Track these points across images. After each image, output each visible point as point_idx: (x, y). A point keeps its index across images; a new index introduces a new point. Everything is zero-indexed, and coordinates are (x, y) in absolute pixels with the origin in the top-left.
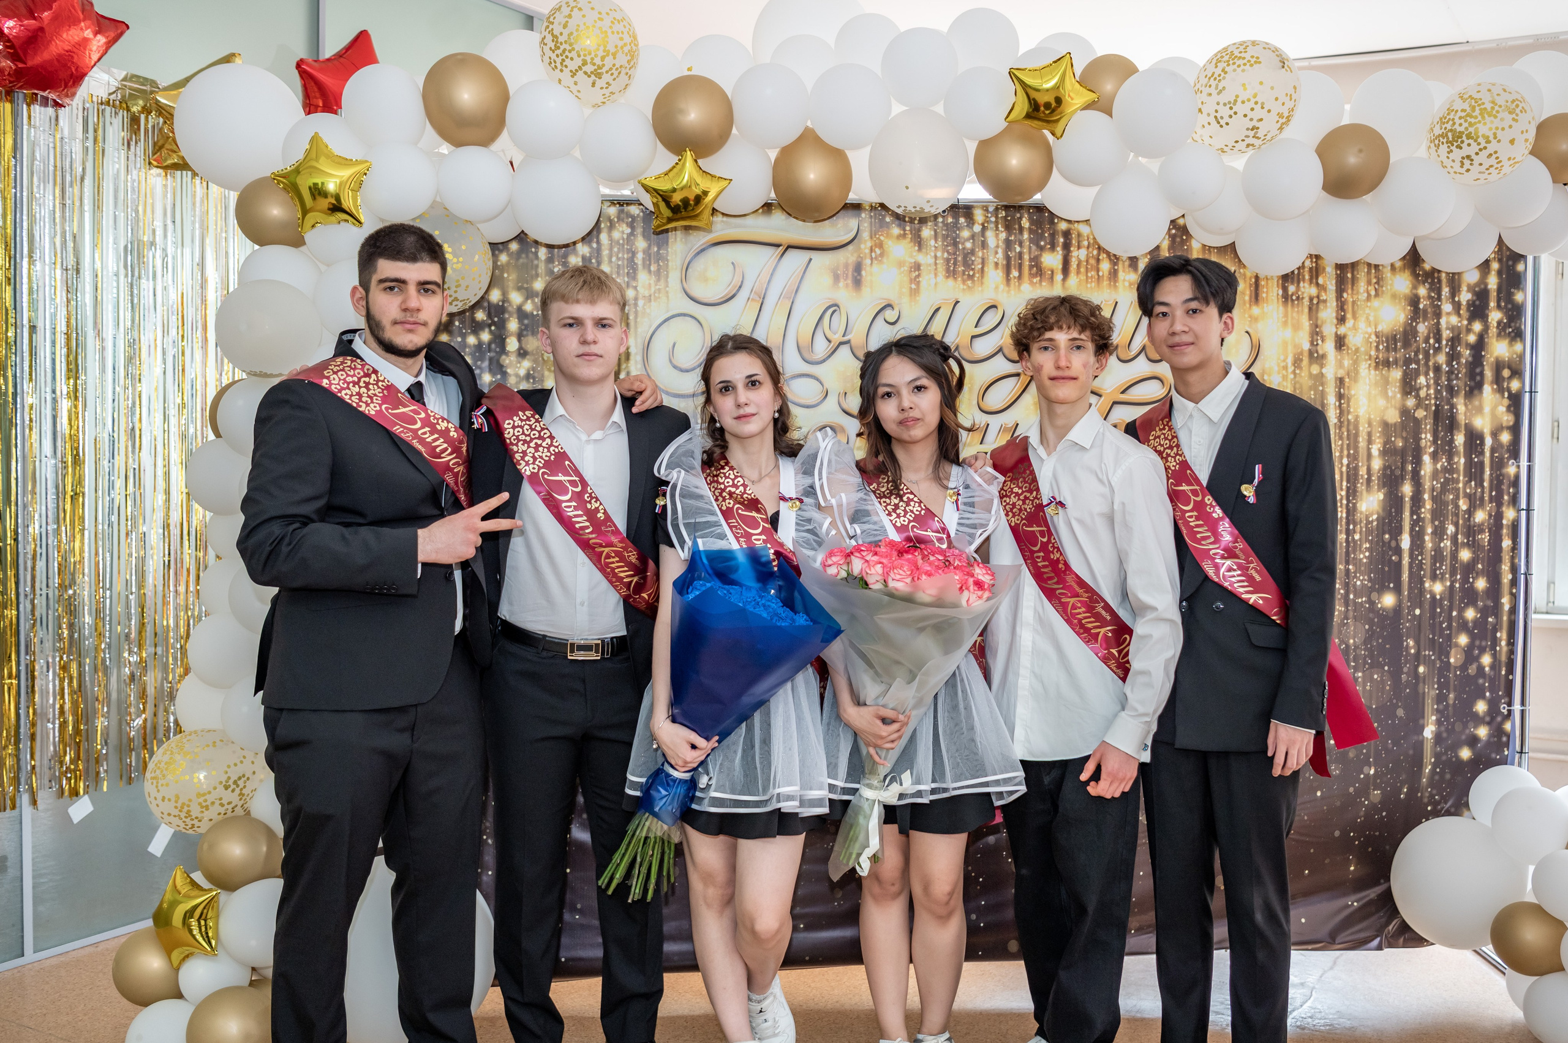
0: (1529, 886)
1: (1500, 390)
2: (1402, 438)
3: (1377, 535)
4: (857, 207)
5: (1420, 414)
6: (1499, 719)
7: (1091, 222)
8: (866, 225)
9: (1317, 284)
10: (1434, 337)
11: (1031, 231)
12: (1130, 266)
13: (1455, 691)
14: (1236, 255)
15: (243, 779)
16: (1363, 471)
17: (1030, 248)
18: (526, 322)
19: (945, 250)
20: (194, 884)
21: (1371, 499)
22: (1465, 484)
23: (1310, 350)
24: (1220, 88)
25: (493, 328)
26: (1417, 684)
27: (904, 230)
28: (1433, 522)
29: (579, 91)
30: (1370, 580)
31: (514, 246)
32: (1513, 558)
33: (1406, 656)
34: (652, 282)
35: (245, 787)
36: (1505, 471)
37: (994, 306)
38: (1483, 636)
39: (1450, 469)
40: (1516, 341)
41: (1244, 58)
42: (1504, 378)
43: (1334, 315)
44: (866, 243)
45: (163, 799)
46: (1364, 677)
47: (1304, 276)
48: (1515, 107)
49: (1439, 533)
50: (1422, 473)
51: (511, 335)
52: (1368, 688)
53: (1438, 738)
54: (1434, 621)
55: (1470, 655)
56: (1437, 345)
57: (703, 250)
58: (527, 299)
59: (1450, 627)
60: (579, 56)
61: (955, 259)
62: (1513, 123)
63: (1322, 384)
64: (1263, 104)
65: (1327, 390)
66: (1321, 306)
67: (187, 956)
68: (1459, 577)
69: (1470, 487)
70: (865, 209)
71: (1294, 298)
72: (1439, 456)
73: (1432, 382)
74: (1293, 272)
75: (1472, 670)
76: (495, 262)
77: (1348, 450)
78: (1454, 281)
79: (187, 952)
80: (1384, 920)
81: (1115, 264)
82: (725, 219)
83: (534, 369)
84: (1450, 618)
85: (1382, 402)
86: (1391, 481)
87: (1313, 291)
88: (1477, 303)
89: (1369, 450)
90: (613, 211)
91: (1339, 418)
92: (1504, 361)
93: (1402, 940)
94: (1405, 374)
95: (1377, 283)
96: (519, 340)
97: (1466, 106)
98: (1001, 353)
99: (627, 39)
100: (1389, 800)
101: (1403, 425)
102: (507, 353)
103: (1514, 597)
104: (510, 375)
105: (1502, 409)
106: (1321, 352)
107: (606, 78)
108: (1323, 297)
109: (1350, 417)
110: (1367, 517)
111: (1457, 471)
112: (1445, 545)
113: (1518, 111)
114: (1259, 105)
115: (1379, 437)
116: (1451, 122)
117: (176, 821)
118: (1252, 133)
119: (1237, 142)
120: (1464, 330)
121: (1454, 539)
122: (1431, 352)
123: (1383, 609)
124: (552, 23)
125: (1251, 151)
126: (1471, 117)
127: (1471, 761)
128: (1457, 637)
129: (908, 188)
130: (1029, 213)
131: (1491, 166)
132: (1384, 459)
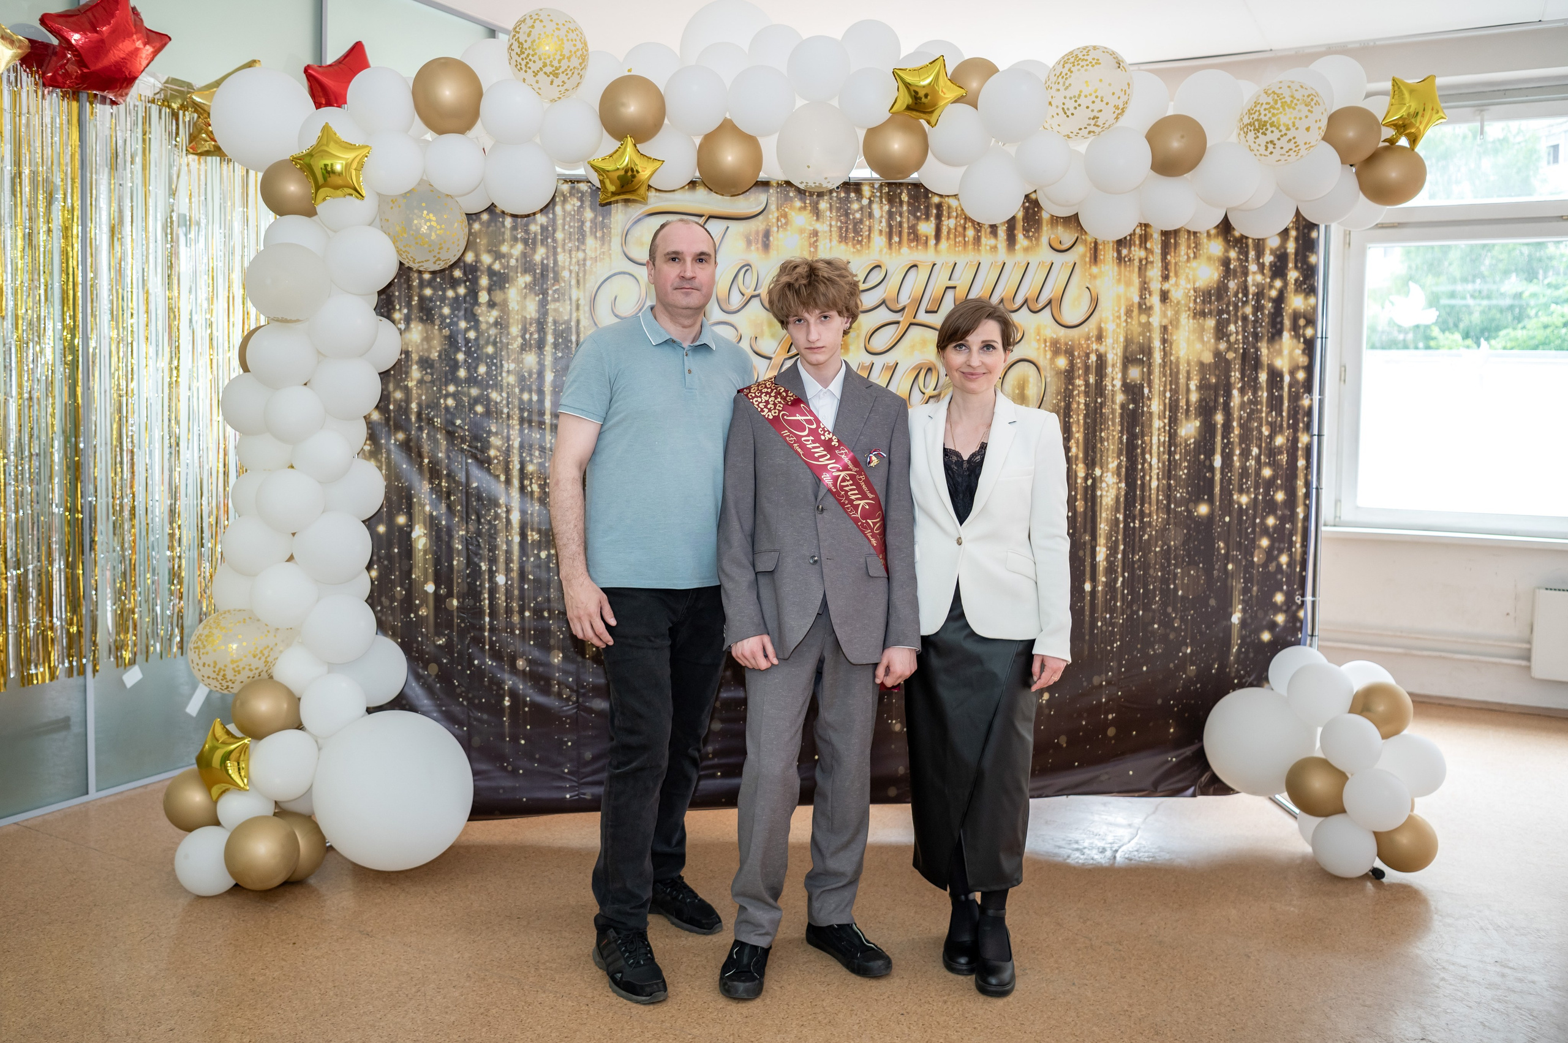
0: (1318, 744)
1: (1297, 336)
2: (1215, 375)
3: (1194, 456)
4: (766, 184)
5: (1230, 355)
6: (1294, 608)
7: (960, 196)
8: (773, 199)
9: (1146, 248)
10: (1242, 293)
11: (909, 204)
12: (991, 233)
13: (1258, 584)
14: (1079, 224)
15: (267, 649)
16: (1183, 403)
17: (908, 218)
18: (495, 278)
19: (838, 220)
20: (228, 733)
21: (1189, 425)
22: (1269, 413)
23: (1139, 303)
24: (1067, 84)
25: (468, 284)
26: (1227, 577)
27: (805, 203)
28: (1240, 445)
29: (540, 88)
30: (1188, 492)
31: (485, 217)
32: (1306, 475)
33: (1218, 555)
34: (598, 246)
35: (269, 656)
36: (1300, 403)
37: (879, 266)
38: (1281, 539)
39: (1255, 402)
40: (1310, 296)
41: (1087, 60)
42: (1300, 327)
43: (1160, 273)
44: (773, 214)
45: (204, 665)
46: (1182, 572)
47: (1134, 241)
48: (1311, 100)
49: (1245, 454)
50: (1232, 404)
51: (483, 289)
52: (1186, 581)
53: (1243, 623)
54: (1241, 525)
55: (1271, 555)
56: (1244, 299)
57: (639, 220)
58: (495, 260)
59: (1254, 532)
60: (540, 59)
61: (847, 227)
62: (1309, 114)
63: (1149, 331)
64: (1102, 98)
65: (1154, 336)
66: (1149, 266)
67: (224, 792)
68: (1261, 490)
69: (1272, 417)
70: (773, 186)
71: (1126, 259)
72: (1246, 390)
73: (1240, 329)
74: (1125, 238)
75: (1272, 567)
76: (470, 230)
77: (1171, 385)
78: (1260, 245)
79: (224, 788)
80: (1197, 772)
81: (979, 231)
82: (658, 194)
83: (501, 317)
84: (1254, 525)
85: (1198, 346)
86: (1205, 411)
87: (1143, 254)
88: (1278, 264)
89: (1188, 385)
90: (565, 188)
91: (1163, 359)
92: (1301, 312)
93: (1212, 789)
94: (1218, 323)
95: (1196, 247)
96: (489, 294)
97: (1270, 100)
98: (883, 305)
99: (579, 46)
100: (1203, 674)
101: (1216, 365)
102: (479, 305)
103: (1307, 507)
104: (481, 322)
105: (1298, 352)
106: (1148, 304)
107: (562, 77)
108: (1151, 259)
109: (1172, 358)
110: (1186, 441)
111: (1261, 403)
112: (1251, 464)
113: (1312, 104)
114: (1099, 99)
115: (1196, 375)
116: (1257, 113)
117: (214, 683)
118: (1093, 122)
119: (1080, 129)
120: (1267, 286)
121: (1258, 459)
122: (1240, 304)
123: (1199, 516)
124: (518, 33)
125: (1092, 138)
126: (1274, 108)
127: (1270, 643)
128: (1260, 540)
129: (809, 167)
130: (908, 189)
131: (1291, 149)
132: (1200, 393)
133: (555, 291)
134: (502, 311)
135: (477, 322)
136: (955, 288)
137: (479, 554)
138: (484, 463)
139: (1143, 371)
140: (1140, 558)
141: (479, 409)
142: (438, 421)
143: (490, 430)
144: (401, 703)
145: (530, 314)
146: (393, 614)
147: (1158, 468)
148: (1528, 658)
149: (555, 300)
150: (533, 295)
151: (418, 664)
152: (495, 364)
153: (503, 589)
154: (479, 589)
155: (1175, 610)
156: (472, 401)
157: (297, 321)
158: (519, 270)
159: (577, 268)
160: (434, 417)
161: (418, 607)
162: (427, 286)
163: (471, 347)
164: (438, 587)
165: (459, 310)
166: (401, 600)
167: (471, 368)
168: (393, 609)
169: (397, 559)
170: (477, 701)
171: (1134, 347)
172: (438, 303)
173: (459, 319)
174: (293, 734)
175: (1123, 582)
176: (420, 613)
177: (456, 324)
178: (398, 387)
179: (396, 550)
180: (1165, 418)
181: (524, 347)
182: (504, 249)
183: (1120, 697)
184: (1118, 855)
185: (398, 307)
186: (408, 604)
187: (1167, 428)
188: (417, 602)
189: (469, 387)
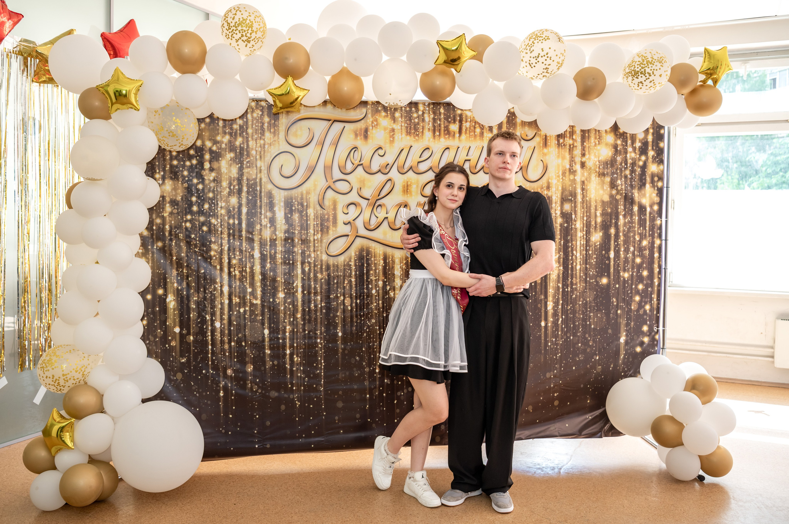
0: (668, 407)
1: (653, 186)
2: (610, 208)
3: (599, 252)
4: (365, 103)
5: (618, 197)
6: (653, 334)
7: (472, 110)
8: (370, 111)
9: (573, 139)
10: (624, 163)
11: (444, 114)
12: (489, 130)
13: (634, 321)
14: (537, 126)
15: (84, 367)
16: (593, 223)
17: (444, 122)
18: (213, 155)
19: (406, 123)
20: (62, 417)
21: (597, 235)
22: (639, 228)
23: (569, 168)
24: (531, 50)
25: (198, 158)
26: (617, 318)
27: (387, 113)
28: (624, 246)
29: (239, 49)
30: (596, 272)
31: (208, 120)
32: (659, 262)
33: (612, 306)
34: (272, 137)
35: (85, 371)
36: (655, 223)
37: (428, 148)
38: (646, 297)
39: (631, 222)
40: (660, 165)
41: (542, 37)
42: (655, 181)
43: (580, 152)
44: (370, 119)
45: (47, 377)
46: (593, 315)
47: (567, 135)
48: (662, 60)
49: (627, 250)
50: (619, 223)
51: (206, 161)
52: (595, 320)
53: (627, 343)
54: (624, 289)
55: (641, 305)
56: (625, 166)
57: (295, 122)
58: (214, 144)
59: (631, 293)
60: (240, 32)
61: (410, 127)
62: (661, 67)
63: (575, 184)
64: (551, 58)
65: (577, 186)
66: (574, 149)
67: (59, 450)
68: (635, 270)
69: (640, 230)
70: (370, 104)
71: (562, 145)
72: (627, 216)
73: (623, 183)
74: (562, 134)
75: (641, 312)
76: (199, 128)
77: (587, 213)
79: (59, 448)
80: (602, 424)
81: (482, 129)
82: (305, 108)
83: (217, 177)
84: (632, 288)
85: (601, 192)
86: (605, 227)
87: (571, 142)
88: (643, 147)
89: (596, 213)
90: (253, 104)
91: (583, 199)
92: (655, 174)
93: (611, 433)
94: (612, 179)
95: (599, 138)
96: (210, 164)
97: (640, 60)
99: (262, 25)
100: (605, 370)
101: (611, 202)
102: (204, 170)
103: (660, 279)
104: (206, 180)
105: (654, 195)
106: (574, 169)
107: (252, 43)
108: (575, 144)
109: (587, 199)
111: (635, 223)
112: (629, 256)
113: (663, 62)
114: (549, 58)
115: (600, 208)
116: (633, 67)
117: (53, 387)
118: (545, 71)
119: (539, 75)
120: (638, 159)
121: (633, 253)
122: (623, 169)
123: (602, 285)
124: (227, 17)
125: (544, 79)
126: (643, 64)
127: (641, 352)
128: (634, 297)
129: (390, 94)
130: (444, 106)
131: (651, 86)
132: (602, 218)
133: (247, 162)
134: (217, 173)
135: (203, 179)
136: (470, 160)
137: (205, 310)
138: (207, 259)
139: (572, 206)
140: (571, 308)
141: (205, 228)
142: (181, 236)
143: (211, 240)
144: (161, 396)
145: (233, 175)
146: (156, 345)
147: (580, 259)
148: (773, 357)
149: (247, 167)
150: (235, 164)
151: (171, 373)
152: (214, 203)
153: (219, 330)
154: (205, 330)
155: (590, 336)
156: (200, 224)
157: (101, 180)
158: (227, 150)
159: (260, 149)
160: (179, 233)
161: (170, 341)
162: (174, 159)
163: (200, 193)
164: (181, 329)
165: (193, 172)
166: (160, 337)
167: (200, 206)
168: (156, 342)
169: (158, 314)
170: (204, 394)
171: (567, 193)
172: (181, 169)
173: (193, 178)
174: (99, 416)
175: (562, 321)
176: (172, 344)
177: (191, 180)
178: (158, 216)
179: (157, 309)
180: (584, 231)
181: (230, 193)
182: (219, 138)
183: (561, 384)
184: (562, 471)
185: (158, 171)
186: (165, 339)
187: (585, 237)
188: (170, 338)
189: (199, 216)
